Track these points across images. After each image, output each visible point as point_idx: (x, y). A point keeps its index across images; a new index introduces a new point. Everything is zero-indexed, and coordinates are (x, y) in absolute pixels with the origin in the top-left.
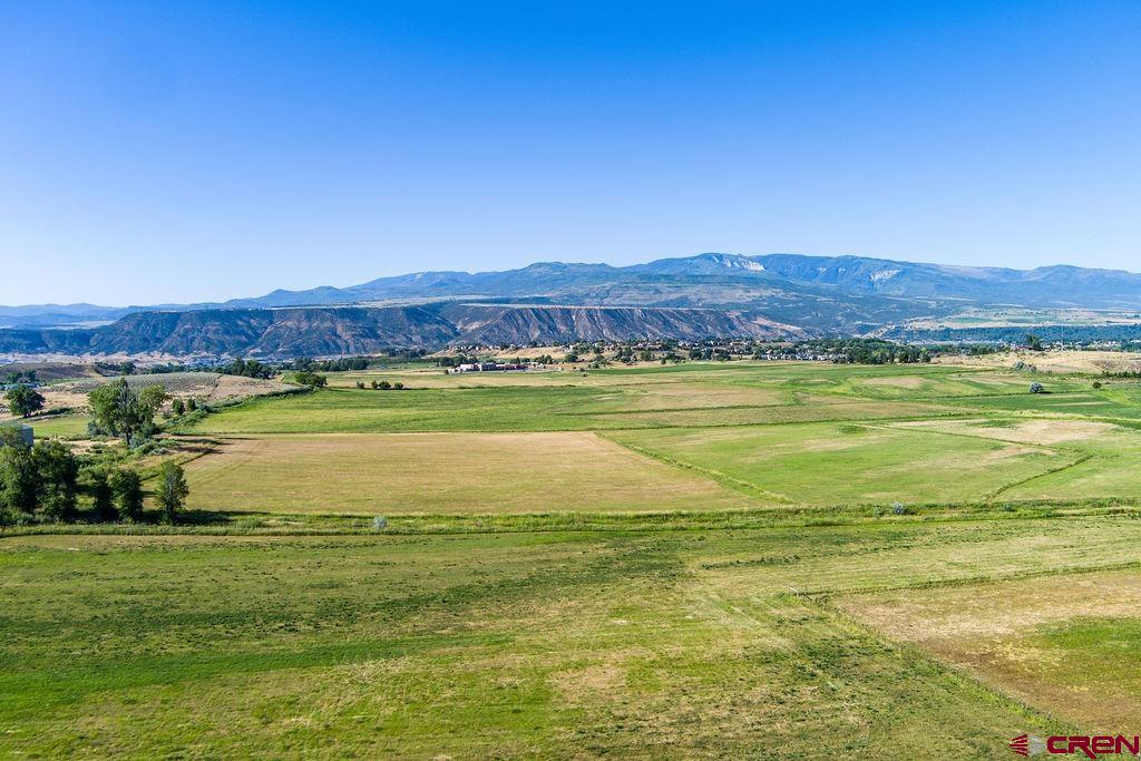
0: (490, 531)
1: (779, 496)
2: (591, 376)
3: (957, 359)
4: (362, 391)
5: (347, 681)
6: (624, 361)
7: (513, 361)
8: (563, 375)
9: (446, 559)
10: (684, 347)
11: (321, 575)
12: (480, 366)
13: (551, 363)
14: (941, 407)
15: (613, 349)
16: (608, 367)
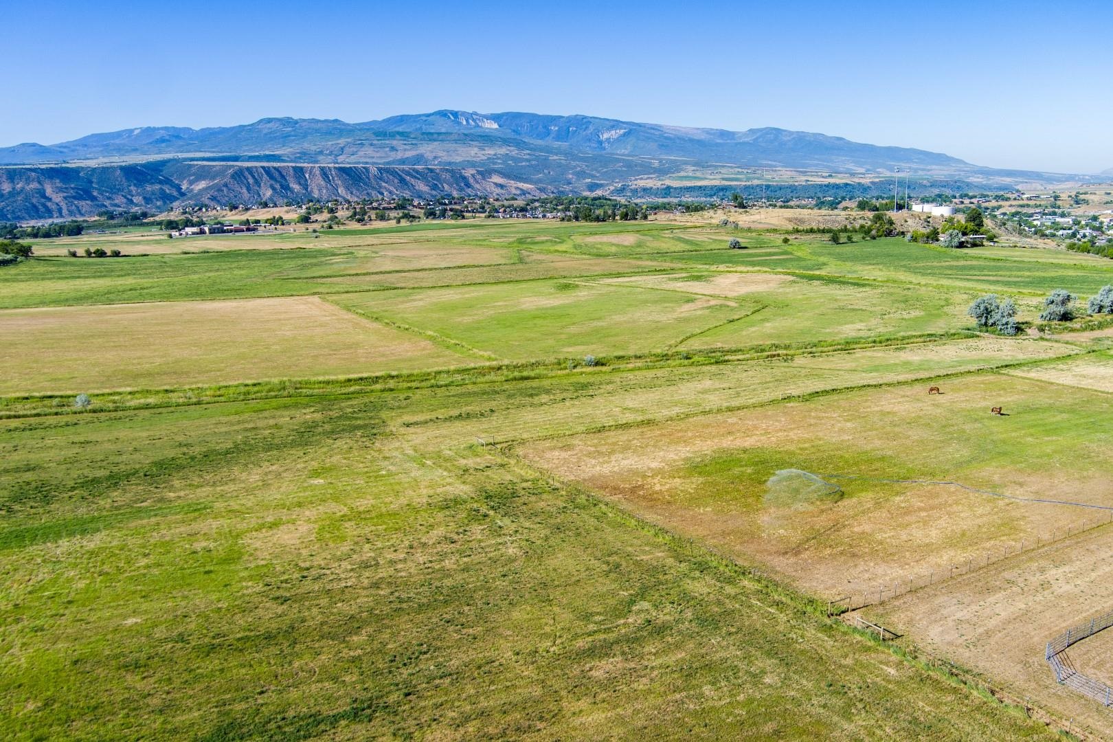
0: (199, 403)
1: (486, 354)
2: (323, 238)
3: (671, 216)
4: (73, 259)
5: (39, 560)
6: (359, 221)
7: (242, 223)
8: (295, 237)
9: (151, 433)
10: (419, 206)
11: (17, 458)
12: (206, 229)
13: (283, 224)
14: (650, 263)
15: (347, 209)
16: (342, 228)
